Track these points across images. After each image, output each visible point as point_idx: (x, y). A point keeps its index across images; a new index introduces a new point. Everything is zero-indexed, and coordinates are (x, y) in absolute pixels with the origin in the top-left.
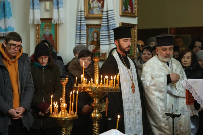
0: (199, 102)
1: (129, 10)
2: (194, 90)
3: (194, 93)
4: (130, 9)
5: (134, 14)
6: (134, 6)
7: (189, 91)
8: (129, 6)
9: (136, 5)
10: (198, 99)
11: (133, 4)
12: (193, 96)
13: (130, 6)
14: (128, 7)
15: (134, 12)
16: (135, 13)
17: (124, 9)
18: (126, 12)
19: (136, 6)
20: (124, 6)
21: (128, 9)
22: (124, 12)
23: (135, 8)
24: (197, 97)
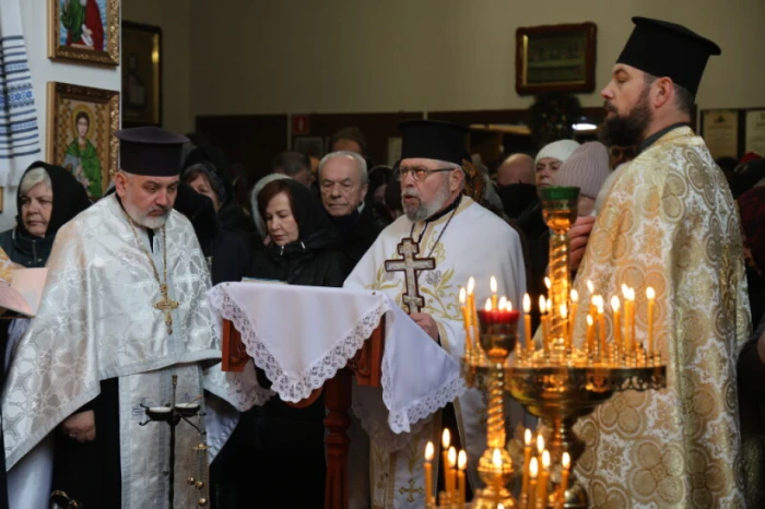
0: (260, 362)
1: (88, 41)
2: (247, 322)
3: (248, 333)
4: (90, 39)
5: (107, 55)
6: (105, 28)
7: (231, 323)
8: (84, 27)
9: (112, 24)
10: (257, 354)
11: (103, 21)
12: (244, 341)
13: (88, 27)
14: (81, 31)
15: (105, 49)
16: (112, 51)
17: (64, 34)
18: (73, 45)
19: (113, 28)
20: (66, 26)
21: (83, 36)
22: (67, 47)
23: (112, 35)
24: (255, 345)
